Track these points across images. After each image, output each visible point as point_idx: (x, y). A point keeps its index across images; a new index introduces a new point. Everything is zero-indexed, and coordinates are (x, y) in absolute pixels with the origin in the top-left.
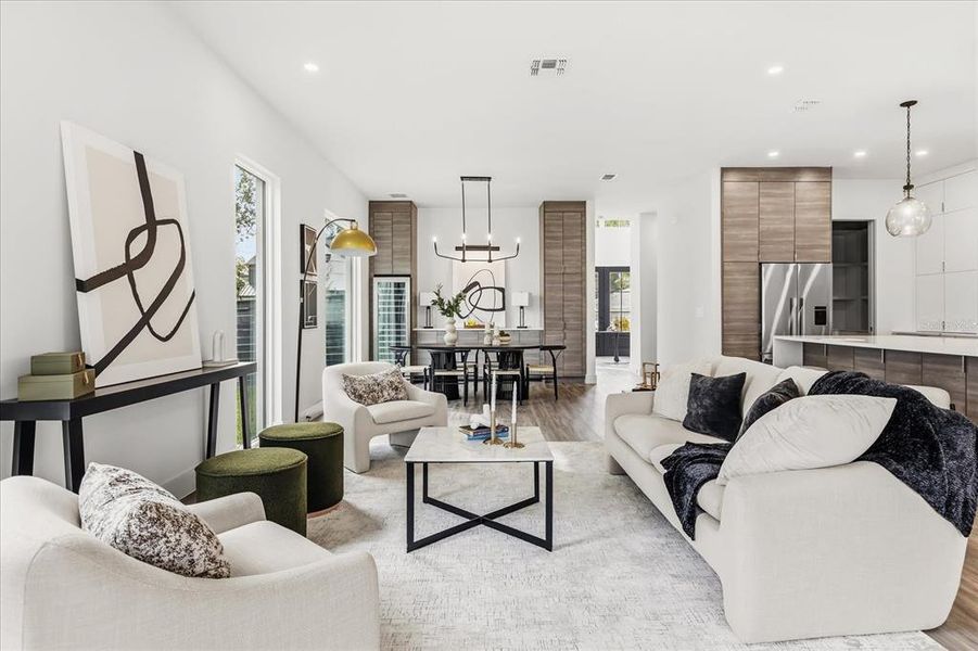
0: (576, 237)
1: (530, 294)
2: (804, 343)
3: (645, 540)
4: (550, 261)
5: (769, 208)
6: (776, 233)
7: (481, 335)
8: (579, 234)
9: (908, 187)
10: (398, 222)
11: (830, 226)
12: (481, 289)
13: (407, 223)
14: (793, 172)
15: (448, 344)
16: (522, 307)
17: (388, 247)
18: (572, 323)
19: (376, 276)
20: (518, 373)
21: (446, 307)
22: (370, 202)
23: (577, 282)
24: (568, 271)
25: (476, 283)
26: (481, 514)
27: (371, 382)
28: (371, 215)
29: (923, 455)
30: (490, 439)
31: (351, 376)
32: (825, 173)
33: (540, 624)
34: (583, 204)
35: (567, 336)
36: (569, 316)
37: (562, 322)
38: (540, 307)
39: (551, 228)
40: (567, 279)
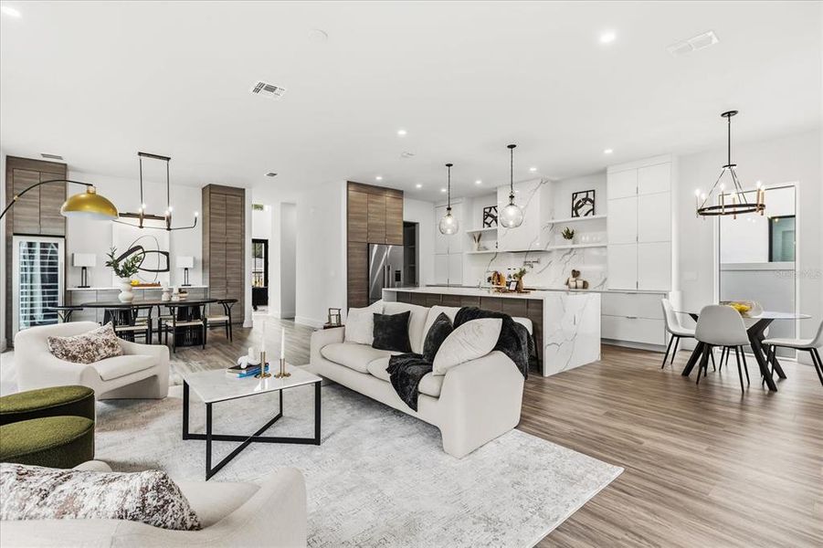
0: (237, 215)
1: (194, 259)
2: (398, 292)
3: (371, 421)
4: (216, 232)
5: (373, 210)
6: (376, 226)
8: (240, 213)
9: (449, 209)
11: (402, 224)
12: (144, 252)
14: (385, 189)
15: (123, 302)
16: (186, 269)
17: (34, 206)
18: (233, 281)
19: (15, 234)
20: (201, 323)
21: (122, 268)
22: (8, 157)
23: (237, 250)
24: (230, 241)
25: (140, 248)
26: (251, 434)
27: (84, 342)
29: (515, 345)
30: (260, 373)
31: (59, 338)
32: (399, 194)
33: (351, 490)
34: (244, 190)
35: (229, 291)
36: (230, 276)
37: (224, 281)
38: (203, 269)
39: (217, 207)
40: (229, 247)
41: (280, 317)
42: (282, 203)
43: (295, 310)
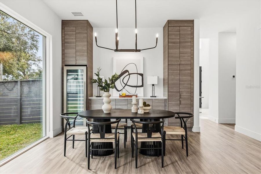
0: (187, 42)
1: (158, 77)
4: (172, 57)
7: (130, 102)
8: (190, 40)
10: (79, 33)
12: (129, 74)
13: (85, 33)
16: (153, 85)
17: (73, 48)
18: (185, 95)
19: (66, 66)
21: (104, 85)
22: (62, 21)
23: (188, 70)
24: (183, 63)
25: (127, 71)
28: (63, 29)
35: (182, 102)
36: (183, 90)
37: (179, 94)
38: (164, 85)
39: (173, 37)
40: (182, 67)
41: (217, 122)
42: (219, 33)
43: (235, 117)
